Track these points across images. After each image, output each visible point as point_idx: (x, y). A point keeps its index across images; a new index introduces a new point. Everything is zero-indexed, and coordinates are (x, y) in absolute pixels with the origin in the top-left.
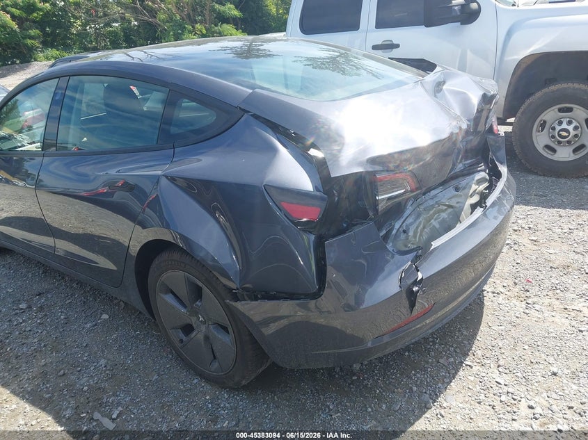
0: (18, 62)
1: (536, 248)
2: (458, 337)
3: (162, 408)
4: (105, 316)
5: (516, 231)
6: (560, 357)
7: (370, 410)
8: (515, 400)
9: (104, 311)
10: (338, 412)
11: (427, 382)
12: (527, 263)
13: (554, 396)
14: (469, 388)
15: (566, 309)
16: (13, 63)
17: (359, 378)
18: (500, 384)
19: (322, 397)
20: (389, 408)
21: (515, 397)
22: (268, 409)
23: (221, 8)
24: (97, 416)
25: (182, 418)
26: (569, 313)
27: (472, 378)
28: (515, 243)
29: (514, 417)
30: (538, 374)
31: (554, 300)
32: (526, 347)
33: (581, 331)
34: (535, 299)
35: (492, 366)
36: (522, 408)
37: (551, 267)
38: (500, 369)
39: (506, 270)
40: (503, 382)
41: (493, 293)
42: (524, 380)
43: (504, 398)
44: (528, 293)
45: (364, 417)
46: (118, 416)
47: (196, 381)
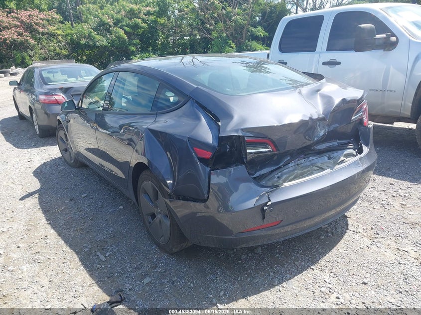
0: (125, 59)
1: (402, 209)
2: (314, 252)
3: (132, 256)
4: (121, 207)
5: (394, 197)
6: (375, 275)
7: (239, 279)
8: (330, 292)
9: (122, 205)
10: (221, 276)
11: (281, 272)
12: (388, 218)
13: (357, 295)
14: (305, 280)
15: (398, 249)
16: (122, 59)
17: (242, 263)
18: (326, 282)
19: (216, 267)
20: (251, 281)
21: (331, 291)
22: (185, 267)
23: (254, 30)
24: (98, 254)
25: (139, 263)
26: (399, 252)
27: (310, 276)
28: (388, 204)
29: (324, 301)
30: (354, 281)
31: (393, 242)
32: (355, 265)
33: (400, 264)
34: (380, 240)
35: (327, 271)
36: (332, 297)
37: (404, 223)
38: (331, 274)
39: (371, 219)
40: (328, 281)
41: (354, 231)
42: (343, 283)
43: (323, 289)
44: (378, 235)
45: (235, 282)
46: (108, 256)
47: (154, 247)
